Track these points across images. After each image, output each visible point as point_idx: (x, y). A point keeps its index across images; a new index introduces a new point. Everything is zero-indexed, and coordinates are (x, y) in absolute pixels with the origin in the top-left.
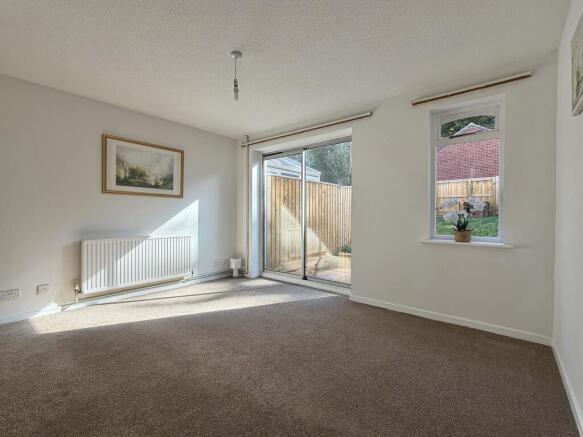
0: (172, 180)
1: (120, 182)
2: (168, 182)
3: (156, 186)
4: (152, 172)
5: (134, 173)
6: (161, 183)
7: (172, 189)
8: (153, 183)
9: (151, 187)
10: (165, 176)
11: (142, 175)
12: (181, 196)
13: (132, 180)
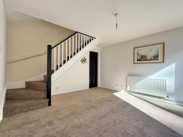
0: (158, 56)
1: (138, 60)
2: (156, 57)
3: (151, 60)
4: (149, 55)
5: (142, 57)
6: (153, 58)
7: (158, 60)
8: (149, 59)
9: (148, 60)
10: (154, 55)
11: (145, 57)
12: (163, 62)
13: (142, 59)
